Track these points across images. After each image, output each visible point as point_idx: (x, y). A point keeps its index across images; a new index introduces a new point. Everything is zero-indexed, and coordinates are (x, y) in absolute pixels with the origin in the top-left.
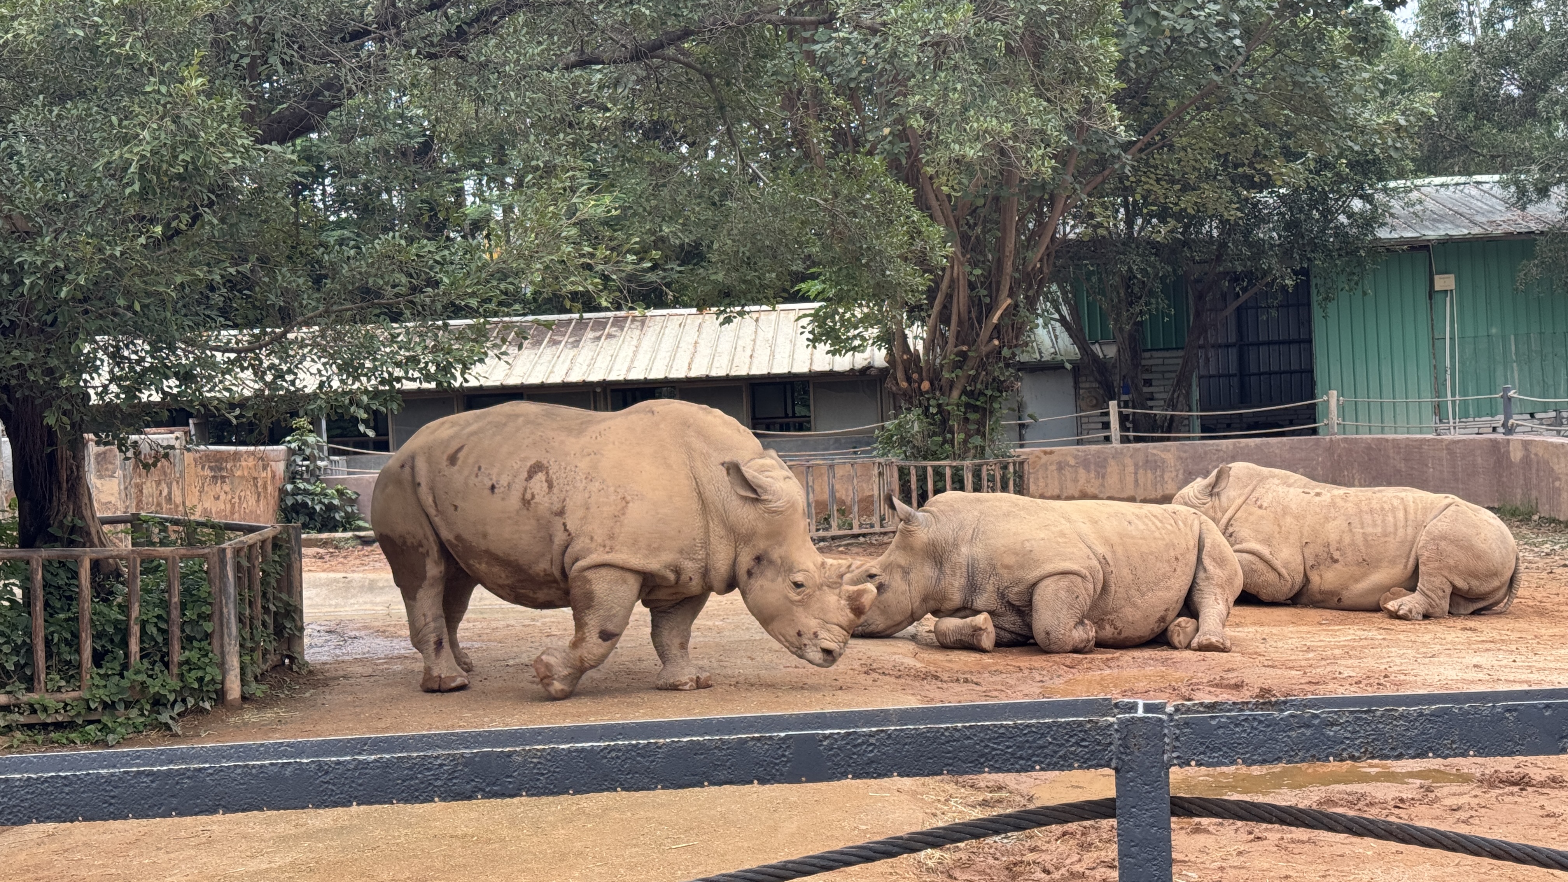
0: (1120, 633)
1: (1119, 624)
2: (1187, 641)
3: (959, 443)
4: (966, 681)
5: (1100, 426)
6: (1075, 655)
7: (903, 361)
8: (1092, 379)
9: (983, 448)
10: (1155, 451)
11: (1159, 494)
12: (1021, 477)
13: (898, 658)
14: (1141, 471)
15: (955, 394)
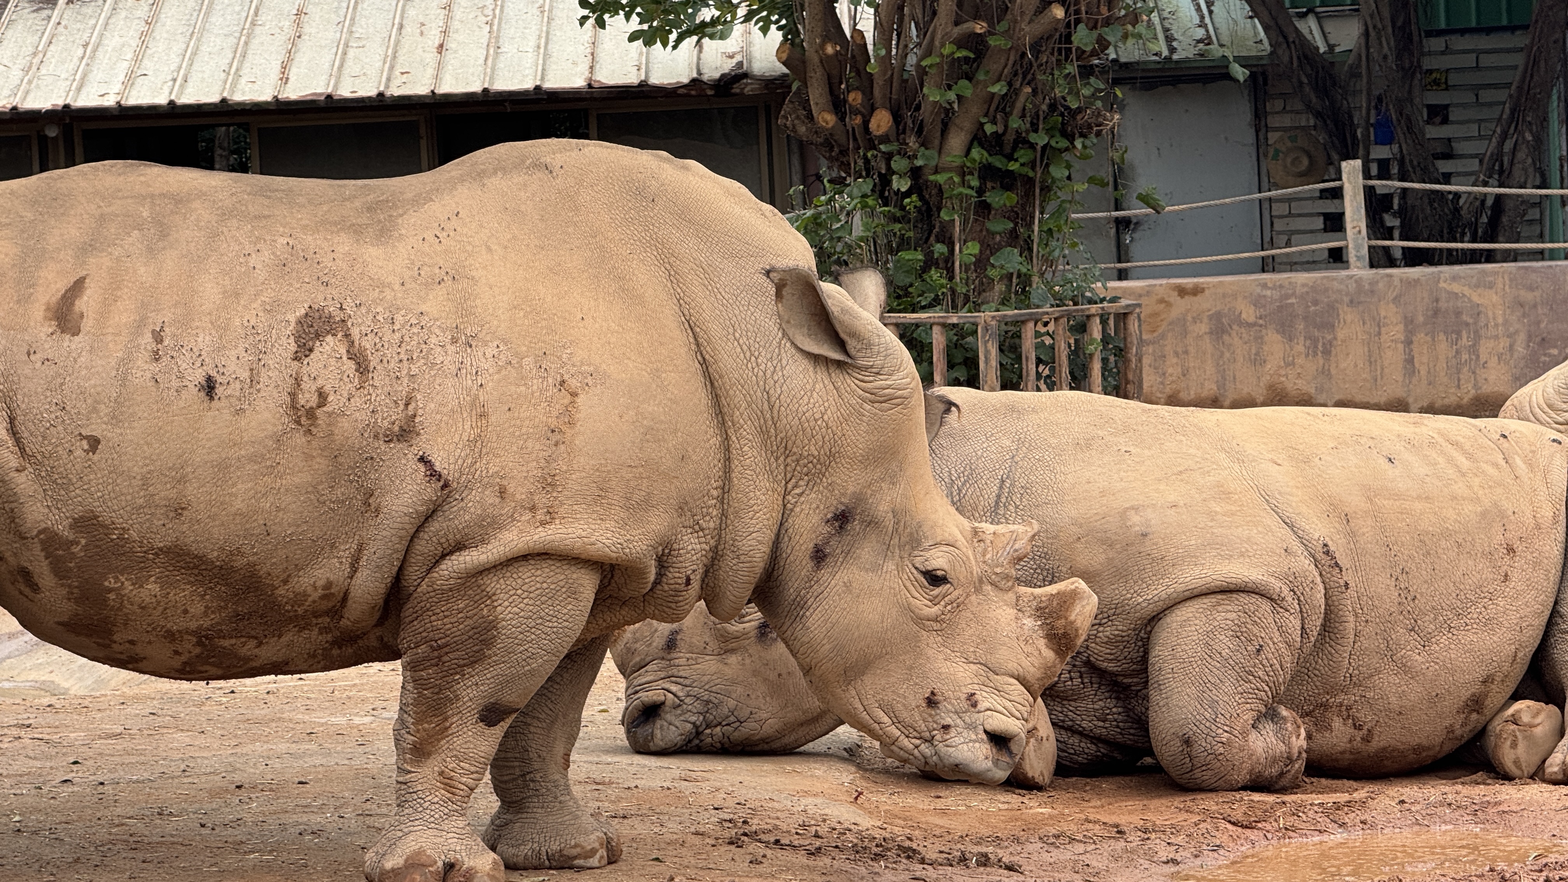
0: (1367, 740)
1: (1366, 716)
2: (1536, 760)
3: (966, 268)
4: (984, 861)
5: (1319, 223)
6: (1257, 797)
7: (825, 61)
8: (1299, 106)
9: (1025, 280)
10: (1456, 288)
11: (1468, 392)
12: (1121, 352)
13: (814, 806)
14: (1420, 337)
15: (956, 142)
